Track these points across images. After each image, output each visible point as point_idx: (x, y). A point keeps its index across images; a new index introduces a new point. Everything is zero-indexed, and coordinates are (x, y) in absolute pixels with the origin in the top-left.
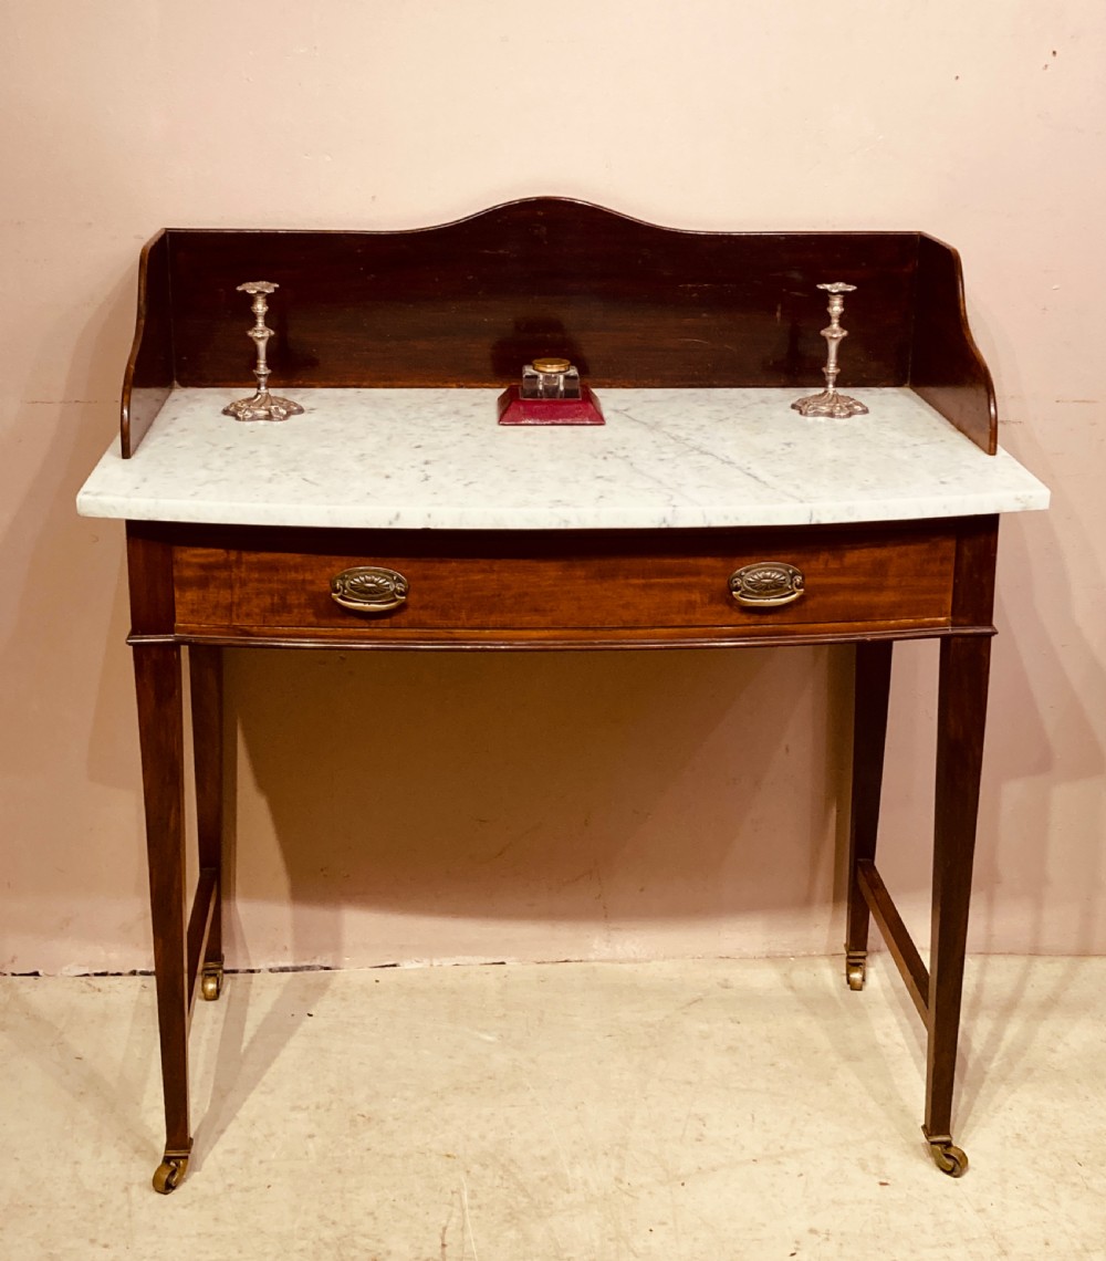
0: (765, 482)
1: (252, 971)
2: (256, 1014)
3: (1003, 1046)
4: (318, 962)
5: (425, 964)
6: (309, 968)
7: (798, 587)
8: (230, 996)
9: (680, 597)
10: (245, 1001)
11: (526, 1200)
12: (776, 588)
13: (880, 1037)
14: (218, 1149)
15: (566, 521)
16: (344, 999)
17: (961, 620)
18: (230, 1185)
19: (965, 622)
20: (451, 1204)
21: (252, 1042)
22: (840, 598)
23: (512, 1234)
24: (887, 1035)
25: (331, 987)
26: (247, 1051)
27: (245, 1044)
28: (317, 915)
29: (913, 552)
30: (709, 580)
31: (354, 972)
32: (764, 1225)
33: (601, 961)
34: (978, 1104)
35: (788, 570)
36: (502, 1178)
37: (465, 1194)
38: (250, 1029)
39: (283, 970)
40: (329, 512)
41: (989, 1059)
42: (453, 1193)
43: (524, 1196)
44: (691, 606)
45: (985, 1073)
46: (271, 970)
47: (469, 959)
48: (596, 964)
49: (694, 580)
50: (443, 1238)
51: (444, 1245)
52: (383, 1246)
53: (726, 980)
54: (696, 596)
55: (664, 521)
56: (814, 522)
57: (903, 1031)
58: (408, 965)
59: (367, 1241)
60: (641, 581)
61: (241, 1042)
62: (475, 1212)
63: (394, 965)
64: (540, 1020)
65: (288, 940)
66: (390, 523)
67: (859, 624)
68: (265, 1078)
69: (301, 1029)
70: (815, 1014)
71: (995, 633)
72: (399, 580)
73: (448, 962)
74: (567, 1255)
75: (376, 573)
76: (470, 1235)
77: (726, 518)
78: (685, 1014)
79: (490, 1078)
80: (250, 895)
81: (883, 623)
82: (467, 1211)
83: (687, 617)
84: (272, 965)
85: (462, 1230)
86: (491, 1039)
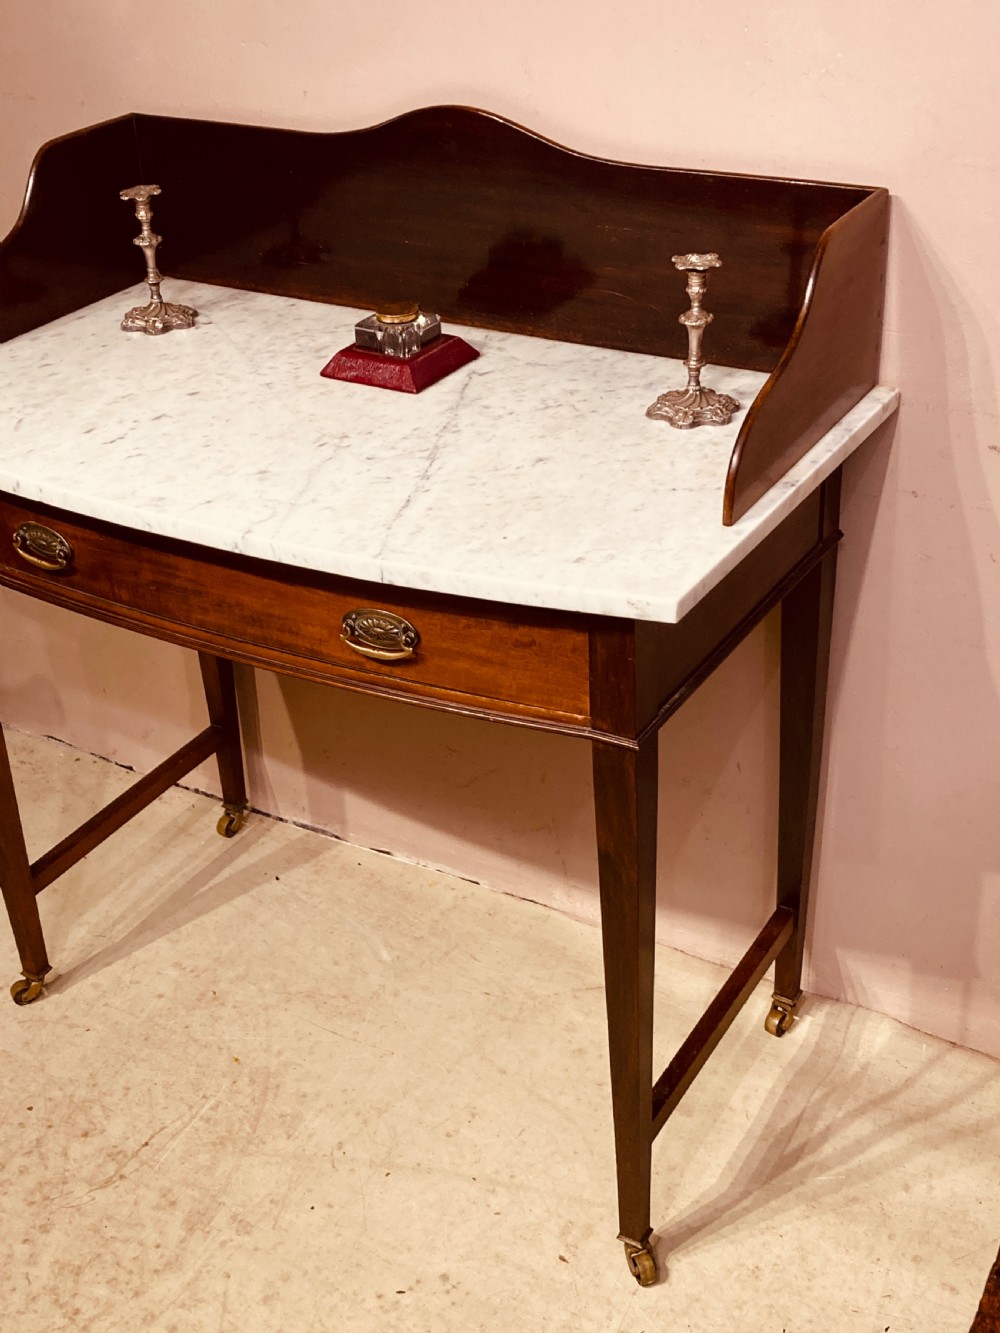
1: (281, 820)
2: (244, 861)
4: (329, 829)
5: (410, 861)
6: (323, 832)
8: (239, 839)
10: (246, 847)
11: (249, 1130)
13: (736, 1100)
14: (91, 979)
16: (318, 872)
17: (599, 723)
18: (66, 1017)
20: (191, 1107)
21: (211, 888)
23: (204, 1158)
24: (746, 1098)
25: (321, 857)
26: (201, 895)
27: (205, 889)
28: (324, 789)
31: (355, 850)
32: (409, 1249)
34: (752, 1216)
35: (401, 622)
36: (253, 1100)
37: (212, 1102)
38: (225, 873)
39: (304, 826)
42: (204, 1097)
43: (251, 1126)
45: (802, 1183)
46: (295, 823)
47: (447, 869)
50: (152, 1137)
51: (146, 1144)
52: (105, 1123)
56: (386, 582)
58: (399, 857)
59: (101, 1113)
62: (201, 1124)
63: (388, 853)
64: (447, 954)
65: (305, 802)
68: (182, 929)
69: (257, 890)
73: (432, 867)
74: (223, 1199)
76: (174, 1144)
77: (295, 557)
78: (575, 997)
79: (344, 997)
81: (510, 704)
82: (197, 1119)
84: (295, 819)
85: (174, 1136)
86: (385, 956)
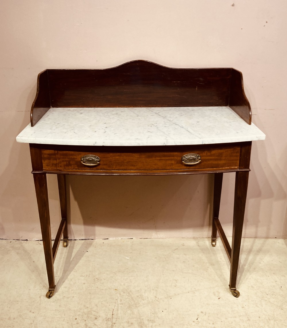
0: (191, 133)
1: (76, 240)
2: (75, 251)
3: (249, 261)
4: (90, 238)
5: (114, 239)
6: (88, 239)
7: (199, 160)
8: (70, 247)
9: (170, 162)
10: (73, 248)
11: (133, 302)
12: (194, 160)
13: (219, 259)
14: (62, 286)
15: (139, 144)
16: (95, 247)
17: (241, 167)
18: (64, 296)
19: (242, 168)
20: (116, 303)
21: (73, 258)
22: (210, 162)
23: (129, 312)
24: (221, 259)
25: (93, 244)
26: (72, 260)
27: (72, 259)
28: (89, 228)
29: (229, 151)
30: (176, 158)
31: (98, 241)
32: (190, 310)
33: (155, 238)
34: (242, 278)
35: (197, 155)
36: (128, 296)
37: (119, 300)
38: (73, 254)
39: (82, 240)
40: (78, 142)
41: (245, 265)
42: (116, 300)
43: (133, 301)
44: (172, 164)
45: (244, 269)
46: (80, 240)
47: (124, 238)
48: (153, 239)
49: (172, 158)
50: (113, 312)
51: (113, 314)
52: (98, 314)
53: (183, 244)
54: (173, 162)
55: (164, 144)
56: (203, 144)
57: (225, 258)
58: (111, 239)
59: (95, 313)
60: (159, 158)
61: (71, 258)
62: (121, 305)
63: (108, 239)
64: (140, 254)
65: (83, 233)
66: (94, 144)
67: (215, 169)
68: (75, 268)
69: (85, 255)
70: (204, 253)
71: (250, 171)
72: (98, 158)
73: (120, 238)
74: (142, 318)
75: (92, 156)
76: (119, 312)
77: (180, 143)
78: (174, 252)
79: (127, 269)
80: (74, 223)
81: (221, 168)
82: (119, 305)
83: (171, 167)
84: (80, 238)
85: (118, 310)
86: (128, 258)
